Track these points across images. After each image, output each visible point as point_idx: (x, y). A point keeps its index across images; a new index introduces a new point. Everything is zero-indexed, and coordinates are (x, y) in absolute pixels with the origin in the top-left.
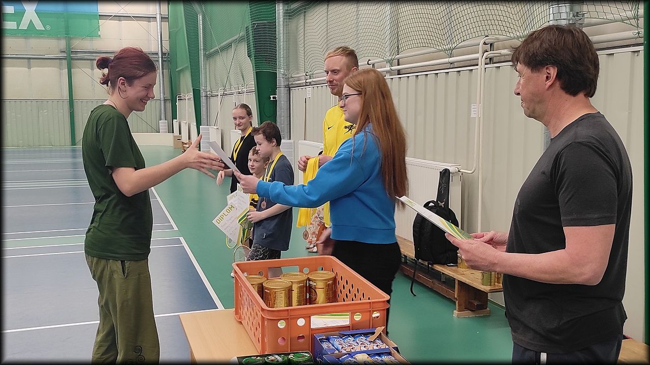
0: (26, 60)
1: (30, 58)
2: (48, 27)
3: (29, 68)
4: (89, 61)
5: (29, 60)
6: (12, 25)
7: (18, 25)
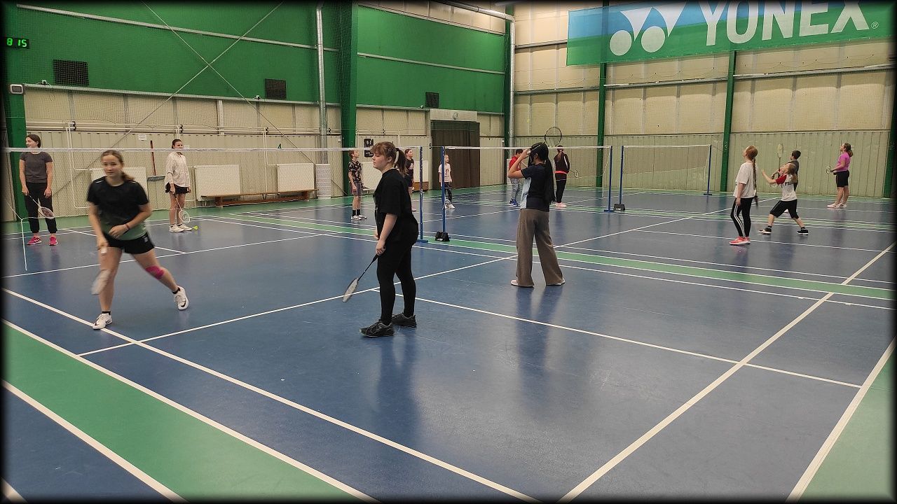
0: (835, 77)
1: (842, 73)
2: (875, 25)
3: (839, 86)
5: (839, 76)
6: (823, 29)
7: (830, 29)
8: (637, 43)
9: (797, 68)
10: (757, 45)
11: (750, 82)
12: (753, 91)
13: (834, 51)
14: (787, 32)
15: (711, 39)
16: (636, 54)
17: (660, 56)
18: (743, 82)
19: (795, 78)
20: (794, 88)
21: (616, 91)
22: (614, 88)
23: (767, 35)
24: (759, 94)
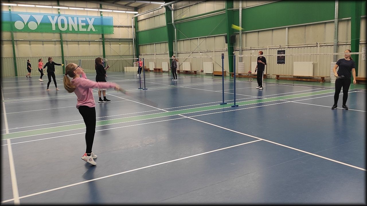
0: (88, 42)
1: (90, 41)
2: (97, 30)
3: (90, 45)
4: (109, 42)
5: (89, 42)
6: (85, 30)
7: (87, 30)
8: (26, 26)
9: (79, 39)
10: (67, 32)
11: (66, 42)
12: (67, 45)
13: (87, 35)
14: (76, 30)
15: (54, 28)
16: (26, 30)
17: (35, 31)
18: (64, 42)
19: (78, 42)
20: (79, 44)
21: (18, 42)
22: (16, 41)
23: (71, 29)
24: (69, 45)
